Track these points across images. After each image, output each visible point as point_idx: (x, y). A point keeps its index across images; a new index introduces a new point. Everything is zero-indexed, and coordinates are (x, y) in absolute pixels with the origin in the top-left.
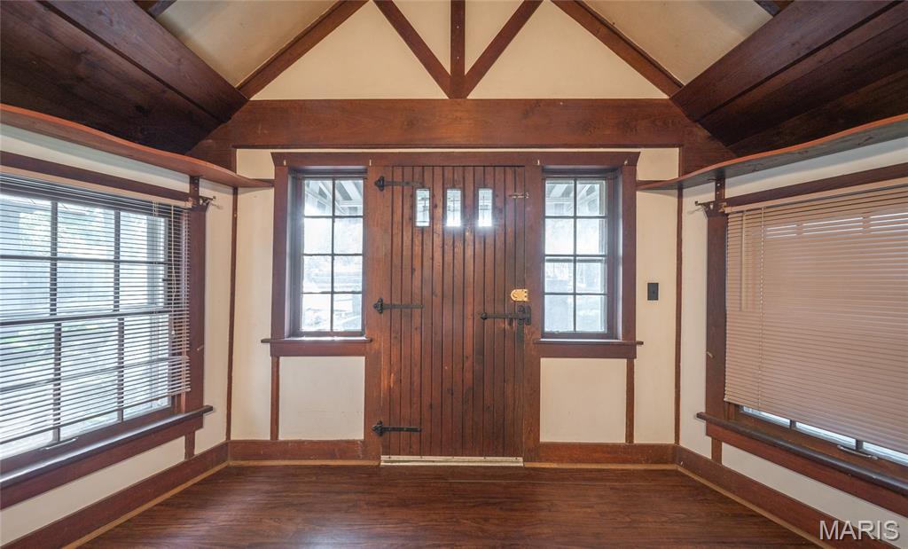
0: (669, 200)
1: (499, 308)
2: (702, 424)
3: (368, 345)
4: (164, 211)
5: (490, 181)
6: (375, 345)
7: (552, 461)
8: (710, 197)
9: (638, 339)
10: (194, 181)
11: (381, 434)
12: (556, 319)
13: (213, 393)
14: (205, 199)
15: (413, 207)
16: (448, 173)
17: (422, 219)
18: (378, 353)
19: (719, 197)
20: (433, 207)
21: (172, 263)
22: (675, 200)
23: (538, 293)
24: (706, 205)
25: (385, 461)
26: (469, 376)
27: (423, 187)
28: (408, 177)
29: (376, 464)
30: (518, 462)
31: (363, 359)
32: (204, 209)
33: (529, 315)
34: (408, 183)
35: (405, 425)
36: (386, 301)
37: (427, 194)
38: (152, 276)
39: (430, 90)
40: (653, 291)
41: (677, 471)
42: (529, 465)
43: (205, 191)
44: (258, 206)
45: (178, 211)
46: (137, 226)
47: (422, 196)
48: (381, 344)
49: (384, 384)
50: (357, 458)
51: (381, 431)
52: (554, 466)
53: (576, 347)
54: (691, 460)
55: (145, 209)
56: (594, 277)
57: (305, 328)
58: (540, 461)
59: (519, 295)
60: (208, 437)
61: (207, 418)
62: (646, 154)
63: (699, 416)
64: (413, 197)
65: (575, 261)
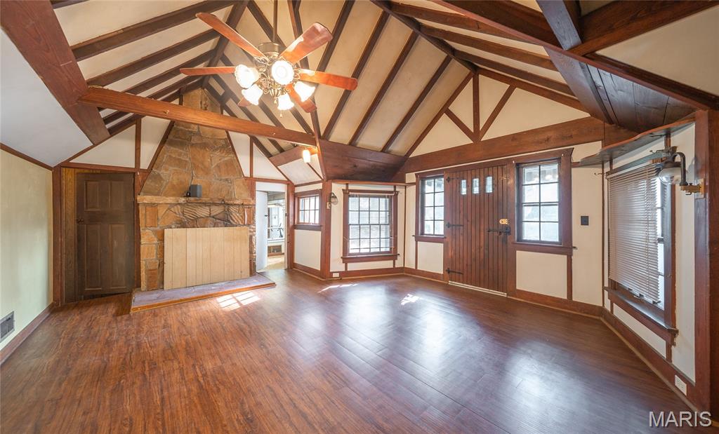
1: (496, 227)
4: (388, 197)
5: (490, 173)
6: (446, 240)
7: (522, 298)
9: (573, 245)
10: (395, 187)
11: (449, 273)
12: (530, 233)
13: (400, 251)
14: (398, 192)
15: (460, 187)
16: (473, 173)
17: (464, 191)
18: (448, 242)
19: (611, 168)
20: (467, 186)
21: (390, 211)
23: (519, 221)
25: (451, 283)
26: (482, 255)
27: (464, 179)
28: (458, 176)
29: (448, 283)
30: (505, 295)
31: (442, 245)
32: (397, 195)
33: (509, 231)
34: (458, 178)
35: (457, 271)
36: (451, 223)
37: (465, 181)
38: (386, 214)
39: (467, 141)
40: (585, 221)
41: (599, 320)
42: (509, 297)
43: (397, 190)
44: (412, 191)
45: (391, 196)
46: (383, 200)
47: (464, 182)
48: (448, 239)
49: (450, 254)
50: (441, 280)
51: (448, 271)
53: (540, 247)
55: (384, 197)
57: (426, 233)
58: (516, 297)
59: (504, 222)
60: (399, 264)
61: (398, 257)
62: (578, 148)
63: (606, 288)
64: (460, 183)
65: (540, 206)
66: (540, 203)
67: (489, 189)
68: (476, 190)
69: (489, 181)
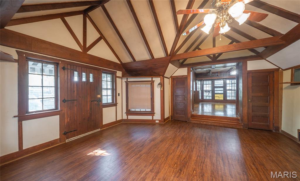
0: (120, 80)
1: (95, 99)
2: (126, 114)
3: (61, 112)
7: (105, 128)
8: (126, 80)
9: (117, 103)
12: (104, 101)
16: (83, 69)
17: (76, 79)
19: (127, 80)
20: (79, 76)
22: (121, 80)
23: (102, 96)
24: (126, 81)
25: (67, 141)
26: (89, 114)
27: (76, 71)
28: (72, 68)
29: (65, 142)
30: (99, 130)
31: (58, 116)
33: (100, 100)
34: (72, 70)
35: (73, 130)
36: (66, 99)
37: (77, 73)
40: (119, 95)
42: (101, 130)
48: (65, 111)
49: (66, 121)
50: (58, 143)
51: (66, 133)
52: (106, 128)
53: (108, 105)
54: (125, 120)
56: (109, 92)
57: (30, 111)
58: (103, 128)
59: (99, 96)
62: (118, 72)
63: (125, 113)
65: (107, 89)
66: (107, 88)
67: (91, 80)
68: (84, 79)
69: (91, 75)
